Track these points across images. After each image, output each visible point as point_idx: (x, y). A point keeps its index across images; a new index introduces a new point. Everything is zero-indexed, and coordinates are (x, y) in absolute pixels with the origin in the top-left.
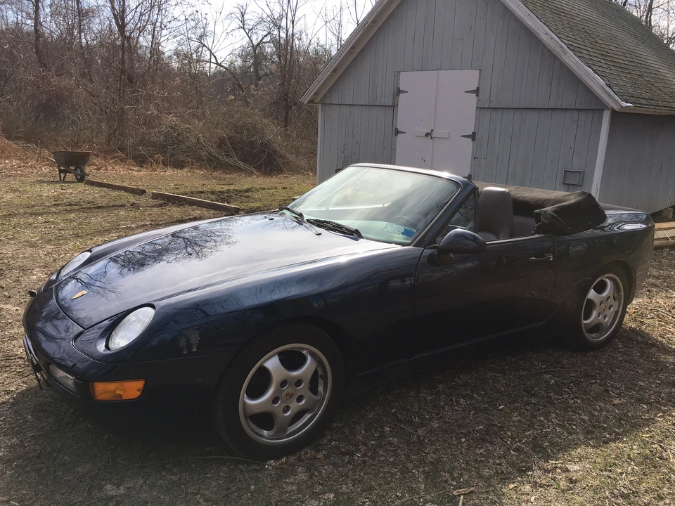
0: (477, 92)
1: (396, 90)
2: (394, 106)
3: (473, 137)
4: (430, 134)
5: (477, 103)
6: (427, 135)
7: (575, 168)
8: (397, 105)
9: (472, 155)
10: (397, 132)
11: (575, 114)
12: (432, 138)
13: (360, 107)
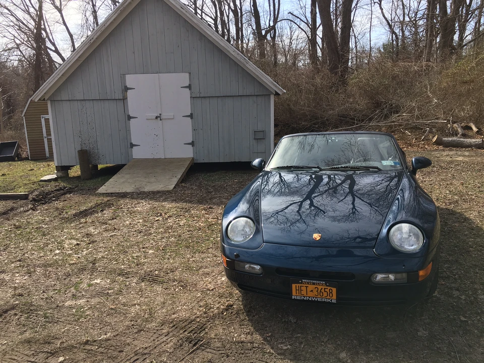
0: (189, 87)
1: (123, 88)
2: (124, 99)
3: (191, 116)
4: (159, 117)
5: (191, 94)
6: (157, 118)
7: (260, 129)
8: (127, 98)
9: (192, 129)
10: (130, 118)
11: (255, 98)
12: (161, 120)
13: (91, 101)
